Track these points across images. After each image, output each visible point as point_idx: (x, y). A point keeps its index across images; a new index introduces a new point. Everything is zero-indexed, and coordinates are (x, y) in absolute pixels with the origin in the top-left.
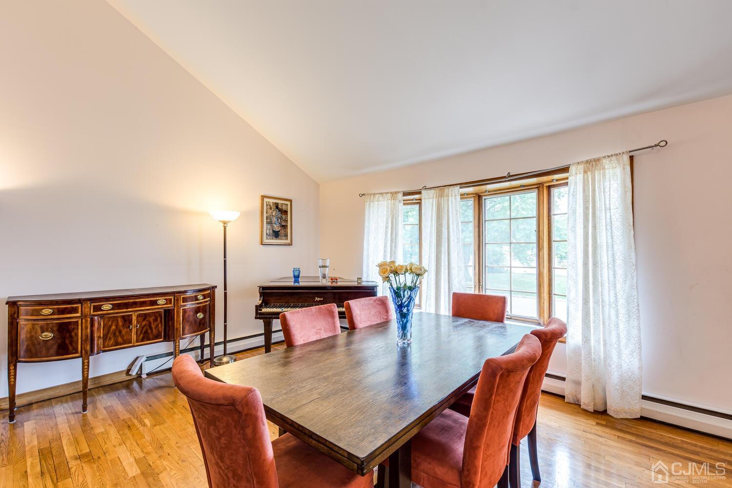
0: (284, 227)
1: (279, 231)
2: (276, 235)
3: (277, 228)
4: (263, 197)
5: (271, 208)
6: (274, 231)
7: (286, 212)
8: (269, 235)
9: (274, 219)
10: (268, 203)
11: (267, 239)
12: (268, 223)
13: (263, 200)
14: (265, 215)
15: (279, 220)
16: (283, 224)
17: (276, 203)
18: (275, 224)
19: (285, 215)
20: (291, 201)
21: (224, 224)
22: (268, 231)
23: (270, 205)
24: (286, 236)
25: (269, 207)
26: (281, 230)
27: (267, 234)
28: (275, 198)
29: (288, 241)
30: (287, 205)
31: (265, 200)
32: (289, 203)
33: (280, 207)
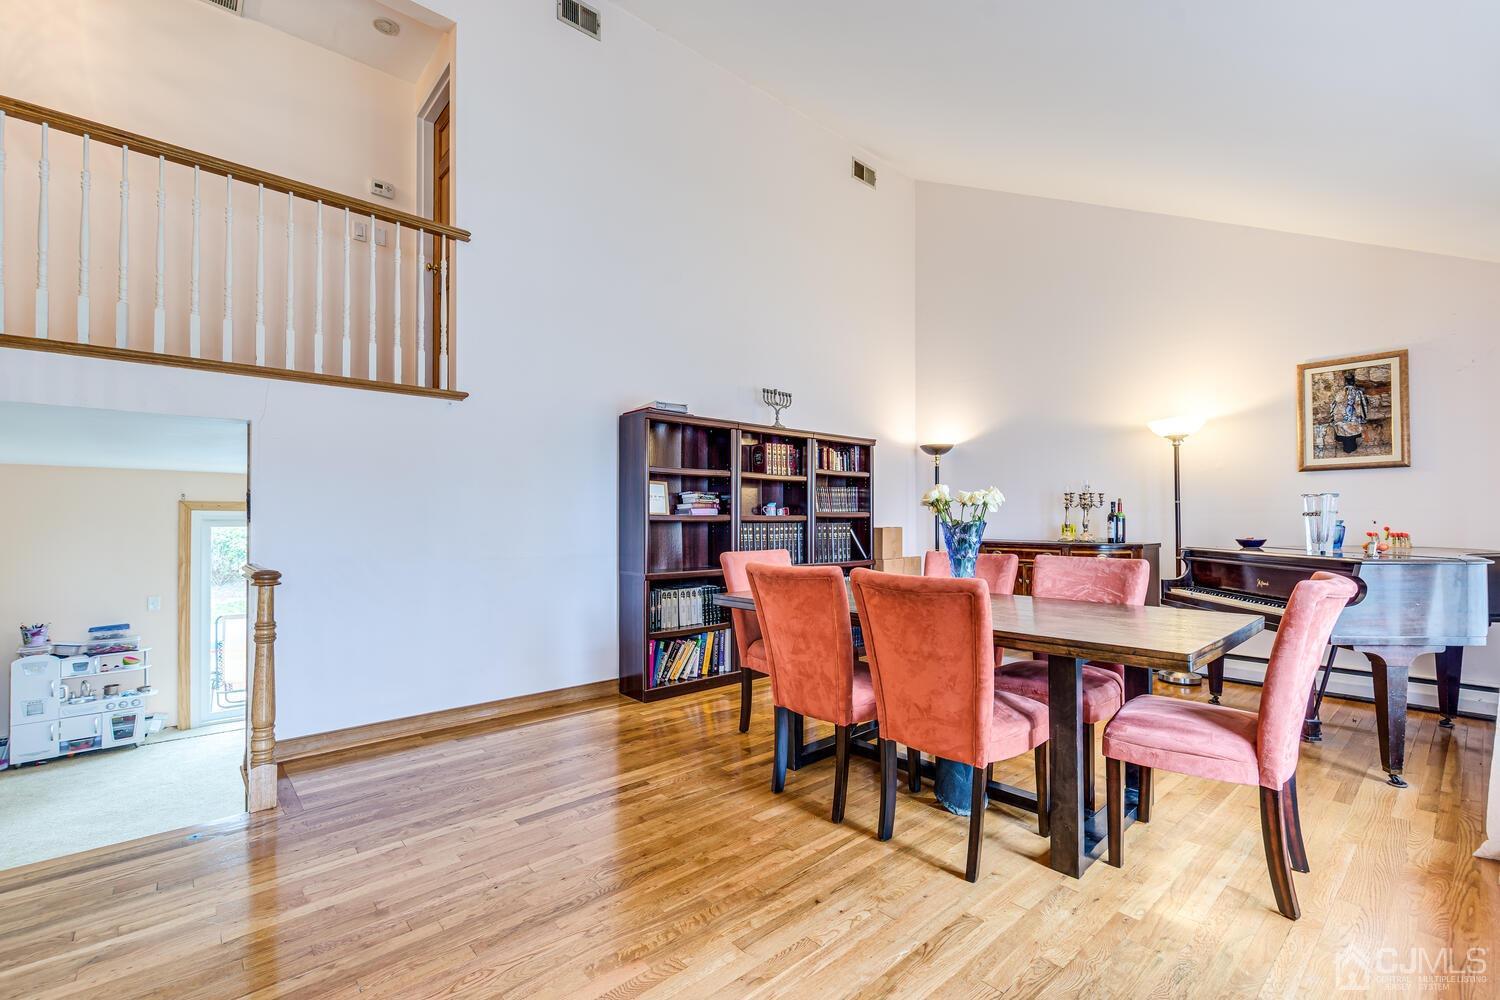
0: (1381, 424)
1: (1360, 436)
2: (1349, 445)
3: (1347, 429)
5: (1328, 387)
6: (1338, 438)
7: (1384, 386)
8: (1324, 449)
9: (1341, 411)
10: (1317, 377)
11: (1316, 456)
12: (1318, 422)
13: (1301, 375)
14: (1309, 406)
15: (1359, 410)
16: (1373, 415)
17: (1344, 372)
18: (1344, 420)
19: (1379, 393)
21: (1174, 440)
22: (1319, 441)
23: (1325, 381)
24: (1385, 444)
25: (1322, 385)
26: (1364, 432)
27: (1316, 447)
28: (1342, 361)
29: (1395, 456)
30: (1388, 367)
31: (1308, 373)
32: (1395, 363)
33: (1359, 377)
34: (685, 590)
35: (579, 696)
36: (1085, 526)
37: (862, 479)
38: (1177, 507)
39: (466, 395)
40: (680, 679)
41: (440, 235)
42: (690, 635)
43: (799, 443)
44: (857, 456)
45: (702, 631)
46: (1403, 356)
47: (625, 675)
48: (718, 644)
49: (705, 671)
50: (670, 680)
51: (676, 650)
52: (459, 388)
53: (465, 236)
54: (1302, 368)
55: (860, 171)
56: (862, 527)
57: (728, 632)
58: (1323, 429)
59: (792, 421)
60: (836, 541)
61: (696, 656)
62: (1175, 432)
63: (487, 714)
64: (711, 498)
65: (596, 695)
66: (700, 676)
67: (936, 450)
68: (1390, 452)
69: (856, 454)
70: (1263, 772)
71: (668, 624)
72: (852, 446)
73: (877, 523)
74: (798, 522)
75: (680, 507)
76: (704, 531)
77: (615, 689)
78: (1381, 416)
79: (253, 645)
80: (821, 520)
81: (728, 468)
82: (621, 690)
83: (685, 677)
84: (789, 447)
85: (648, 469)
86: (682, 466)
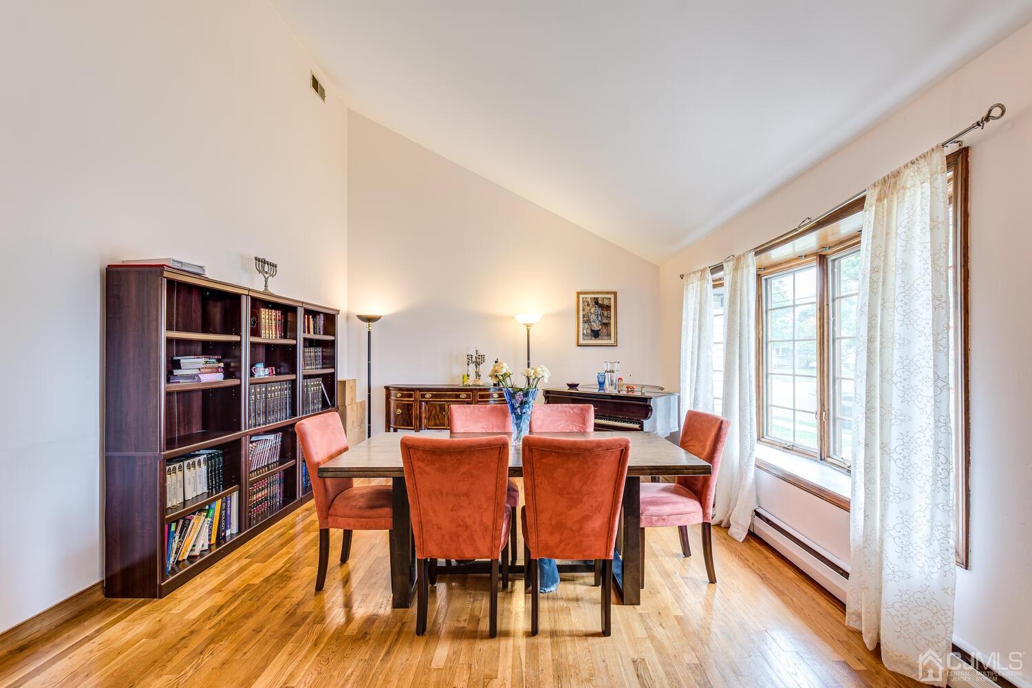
0: (607, 325)
1: (600, 330)
2: (596, 334)
3: (596, 327)
4: (579, 294)
5: (588, 305)
6: (592, 331)
7: (608, 307)
8: (587, 335)
9: (593, 317)
10: (585, 299)
11: (584, 339)
12: (585, 322)
13: (578, 297)
14: (581, 313)
15: (600, 318)
16: (605, 321)
17: (594, 298)
18: (594, 322)
19: (607, 311)
20: (615, 294)
21: (528, 326)
22: (585, 331)
23: (587, 302)
24: (609, 335)
26: (601, 328)
27: (584, 334)
28: (594, 293)
29: (612, 341)
30: (610, 299)
31: (581, 296)
32: (612, 296)
33: (600, 302)
34: (191, 461)
37: (327, 342)
40: (190, 558)
42: (199, 508)
44: (322, 322)
45: (209, 502)
48: (225, 509)
49: (213, 543)
51: (184, 528)
55: (315, 85)
56: (329, 381)
57: (235, 496)
58: (586, 326)
60: (313, 394)
61: (206, 526)
62: (529, 322)
64: (214, 362)
66: (209, 548)
67: (369, 320)
68: (610, 339)
69: (321, 320)
72: (319, 313)
74: (286, 381)
78: (607, 321)
80: (305, 377)
81: (238, 333)
83: (197, 553)
84: (279, 313)
85: (164, 334)
86: (177, 330)
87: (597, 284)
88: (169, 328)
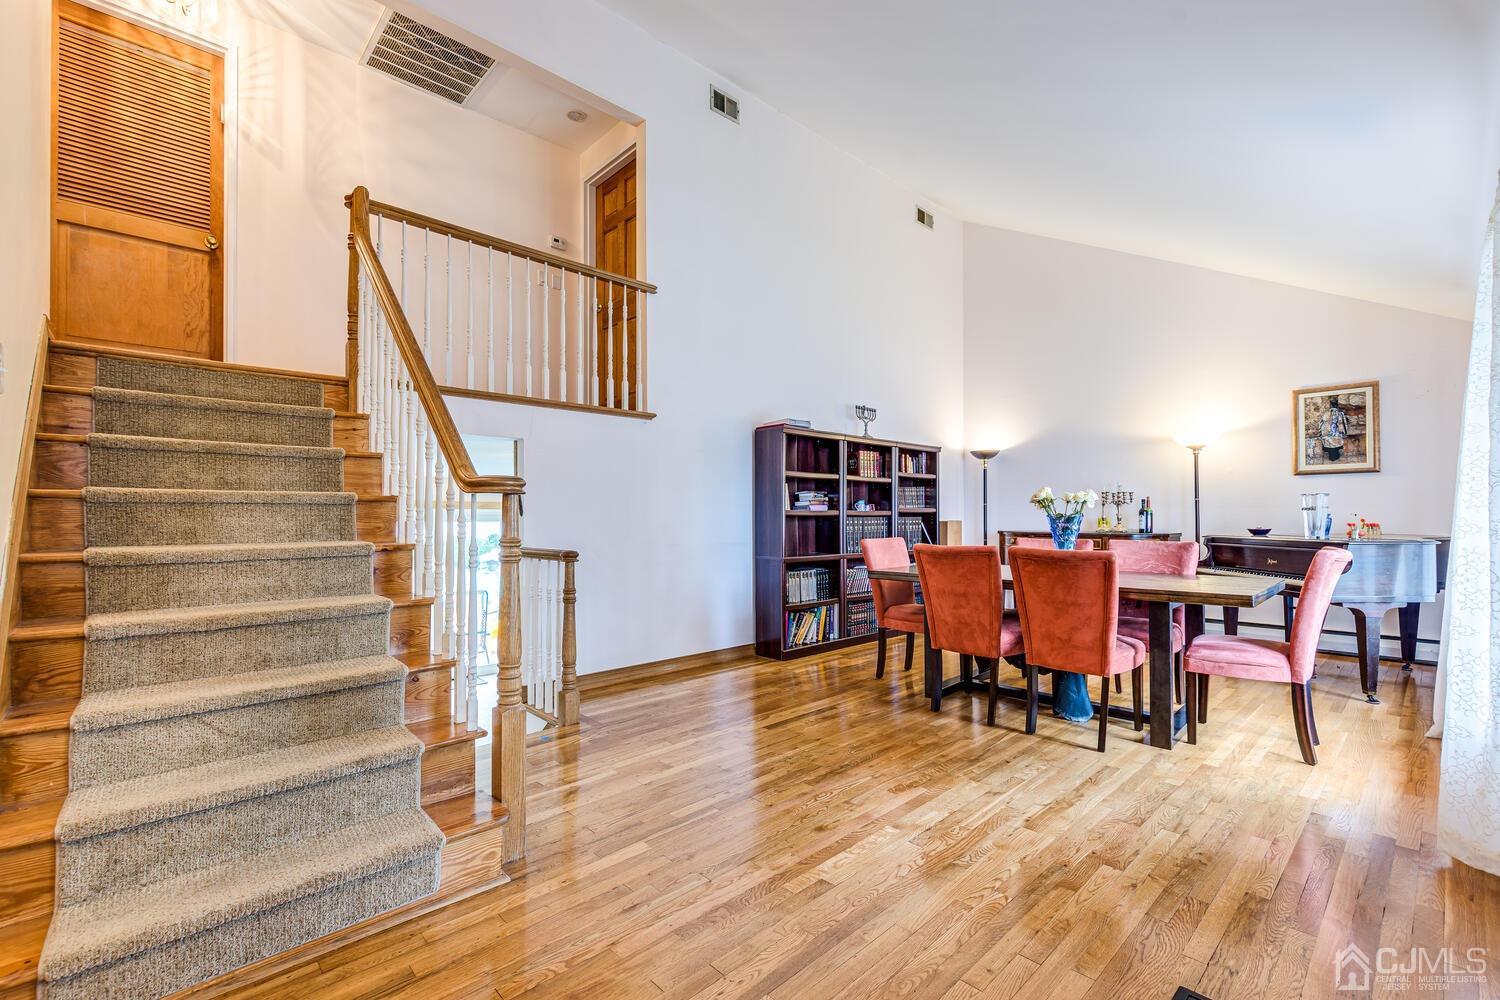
0: (1358, 438)
1: (1342, 447)
2: (1333, 454)
3: (1333, 442)
5: (1317, 409)
6: (1325, 449)
7: (1360, 409)
8: (1314, 457)
9: (1327, 428)
10: (1308, 401)
11: (1307, 464)
12: (1309, 436)
13: (1296, 399)
14: (1302, 423)
15: (1341, 427)
16: (1352, 431)
17: (1330, 397)
18: (1330, 435)
19: (1357, 414)
21: (1194, 450)
22: (1310, 451)
23: (1315, 404)
24: (1362, 454)
25: (1313, 408)
26: (1345, 444)
27: (1307, 456)
28: (1328, 389)
29: (1369, 464)
30: (1363, 394)
31: (1302, 397)
32: (1369, 391)
33: (1341, 401)
34: (805, 572)
35: (728, 657)
36: (1119, 520)
37: (929, 480)
38: (1197, 502)
39: (655, 416)
40: (804, 644)
41: (623, 285)
42: (811, 608)
43: (884, 451)
44: (924, 461)
45: (818, 606)
46: (1375, 386)
47: (762, 640)
48: (829, 615)
49: (820, 638)
50: (796, 645)
51: (800, 620)
52: (650, 411)
53: (652, 289)
54: (1297, 394)
55: (921, 216)
56: (930, 521)
57: (836, 606)
58: (1313, 442)
59: (879, 433)
60: (911, 532)
61: (814, 626)
62: (1196, 444)
63: (669, 668)
64: (821, 496)
65: (740, 655)
66: (818, 641)
67: (984, 456)
68: (1365, 461)
69: (923, 459)
70: (1293, 673)
71: (794, 599)
72: (921, 452)
73: (942, 518)
74: (883, 516)
75: (797, 504)
76: (812, 524)
77: (752, 652)
78: (1358, 432)
79: (562, 605)
80: (902, 514)
81: (837, 472)
82: (757, 653)
83: (807, 641)
84: (877, 454)
85: (784, 473)
86: (798, 470)
87: (1336, 372)
88: (789, 468)
